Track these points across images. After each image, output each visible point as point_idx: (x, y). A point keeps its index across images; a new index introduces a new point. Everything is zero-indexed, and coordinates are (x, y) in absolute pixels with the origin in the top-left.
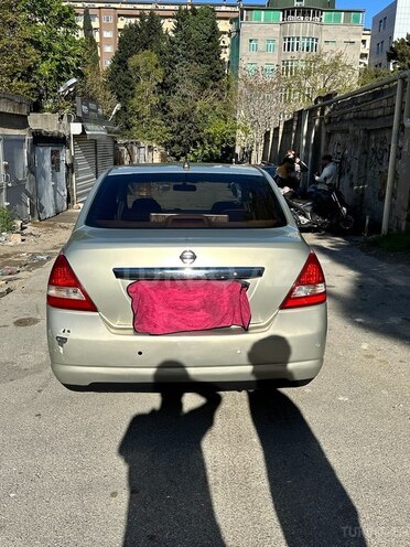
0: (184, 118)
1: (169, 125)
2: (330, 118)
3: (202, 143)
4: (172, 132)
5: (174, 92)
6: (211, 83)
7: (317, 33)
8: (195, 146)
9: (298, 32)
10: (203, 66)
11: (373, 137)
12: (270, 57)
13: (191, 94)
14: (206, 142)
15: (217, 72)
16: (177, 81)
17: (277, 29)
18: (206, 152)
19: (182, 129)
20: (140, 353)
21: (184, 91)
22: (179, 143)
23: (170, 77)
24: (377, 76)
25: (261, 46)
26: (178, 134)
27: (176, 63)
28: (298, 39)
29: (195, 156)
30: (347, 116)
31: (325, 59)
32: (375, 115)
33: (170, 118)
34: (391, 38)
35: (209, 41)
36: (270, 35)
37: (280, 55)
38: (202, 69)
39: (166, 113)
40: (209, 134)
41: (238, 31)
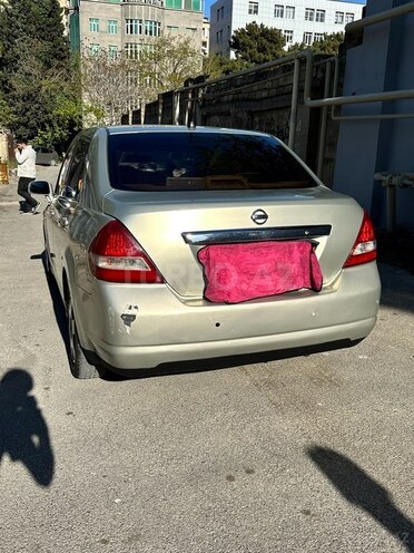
0: (29, 97)
1: (12, 105)
2: (204, 100)
3: (51, 125)
4: (16, 113)
5: (16, 70)
6: (56, 62)
7: (159, 17)
8: (43, 128)
9: (139, 14)
10: (45, 42)
11: (257, 119)
12: (113, 38)
13: (34, 72)
14: (55, 124)
15: (61, 49)
16: (18, 57)
17: (118, 9)
18: (57, 135)
19: (27, 110)
20: (218, 325)
21: (27, 69)
22: (25, 125)
23: (10, 52)
24: (221, 64)
25: (103, 26)
26: (24, 115)
27: (16, 37)
28: (141, 22)
29: (44, 139)
30: (225, 98)
31: (174, 43)
32: (258, 97)
33: (14, 97)
34: (230, 27)
35: (50, 16)
36: (112, 16)
37: (123, 37)
38: (43, 46)
39: (7, 91)
40: (59, 115)
41: (77, 9)
